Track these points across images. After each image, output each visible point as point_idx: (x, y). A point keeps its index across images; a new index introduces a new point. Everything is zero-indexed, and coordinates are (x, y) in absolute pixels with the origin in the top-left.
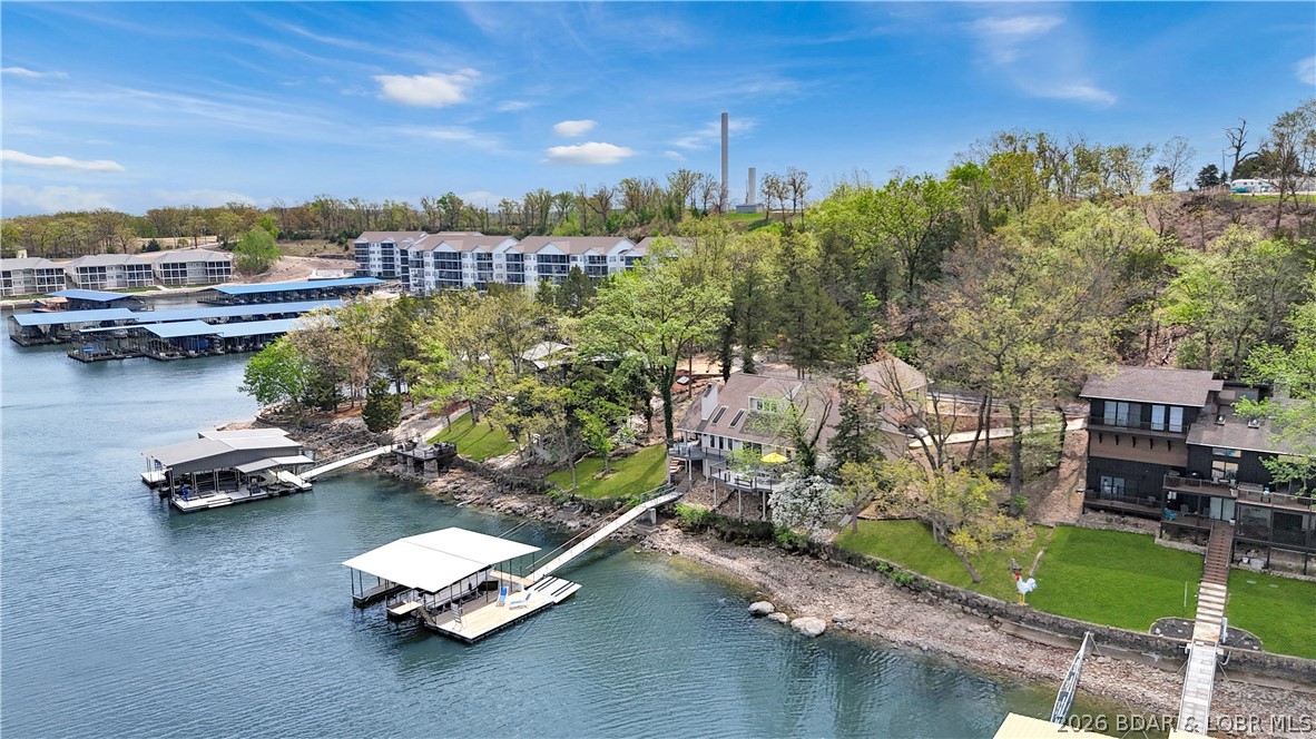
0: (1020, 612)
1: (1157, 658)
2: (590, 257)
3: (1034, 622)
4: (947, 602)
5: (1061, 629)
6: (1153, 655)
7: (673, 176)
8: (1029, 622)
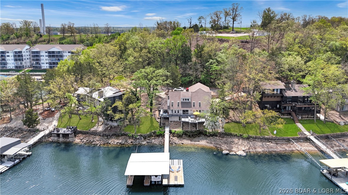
0: (275, 138)
1: (302, 141)
2: (15, 52)
3: (279, 139)
4: (257, 139)
5: (284, 140)
6: (301, 140)
7: (21, 23)
8: (277, 140)
